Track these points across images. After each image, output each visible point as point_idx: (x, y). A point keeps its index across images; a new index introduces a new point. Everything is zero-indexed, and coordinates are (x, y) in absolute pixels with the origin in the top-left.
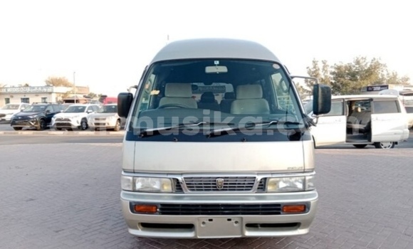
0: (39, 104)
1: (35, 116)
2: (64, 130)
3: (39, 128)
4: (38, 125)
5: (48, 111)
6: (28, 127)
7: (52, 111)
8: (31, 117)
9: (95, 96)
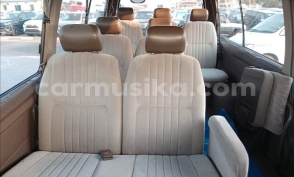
0: (13, 13)
1: (9, 23)
2: (34, 36)
3: (14, 34)
4: (13, 32)
5: (21, 19)
6: (4, 33)
7: (24, 19)
8: (6, 24)
9: (74, 3)
